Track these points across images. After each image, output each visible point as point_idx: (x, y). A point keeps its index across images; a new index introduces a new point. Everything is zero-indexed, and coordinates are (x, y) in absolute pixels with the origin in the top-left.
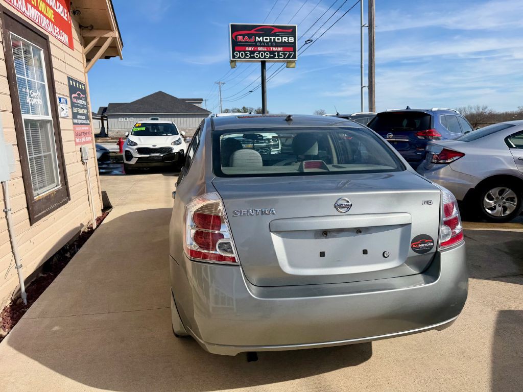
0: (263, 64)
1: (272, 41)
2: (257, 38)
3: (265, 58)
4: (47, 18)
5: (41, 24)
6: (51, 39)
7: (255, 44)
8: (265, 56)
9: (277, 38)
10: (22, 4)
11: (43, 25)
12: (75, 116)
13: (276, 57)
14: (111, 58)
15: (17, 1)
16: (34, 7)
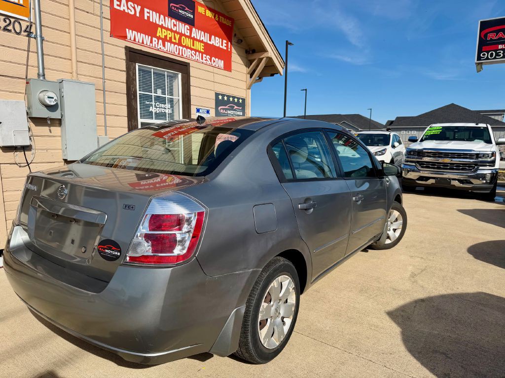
4: (192, 49)
5: (182, 55)
6: (192, 64)
10: (158, 43)
11: (185, 56)
15: (151, 42)
16: (175, 44)
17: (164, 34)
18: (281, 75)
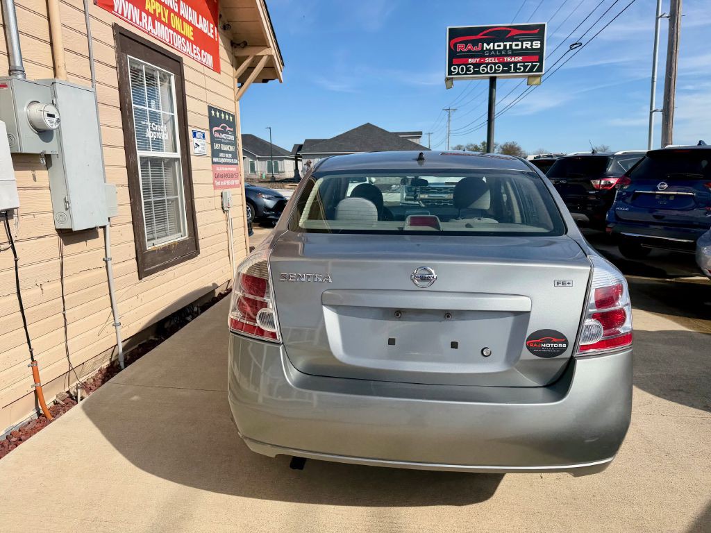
0: (493, 81)
1: (508, 47)
2: (485, 45)
3: (495, 73)
4: (182, 36)
5: (173, 44)
6: (186, 60)
7: (482, 54)
8: (495, 70)
9: (514, 43)
10: (147, 22)
11: (176, 45)
12: (215, 153)
13: (512, 71)
14: (270, 81)
15: (141, 20)
16: (165, 25)
17: (153, 7)
18: (281, 82)
